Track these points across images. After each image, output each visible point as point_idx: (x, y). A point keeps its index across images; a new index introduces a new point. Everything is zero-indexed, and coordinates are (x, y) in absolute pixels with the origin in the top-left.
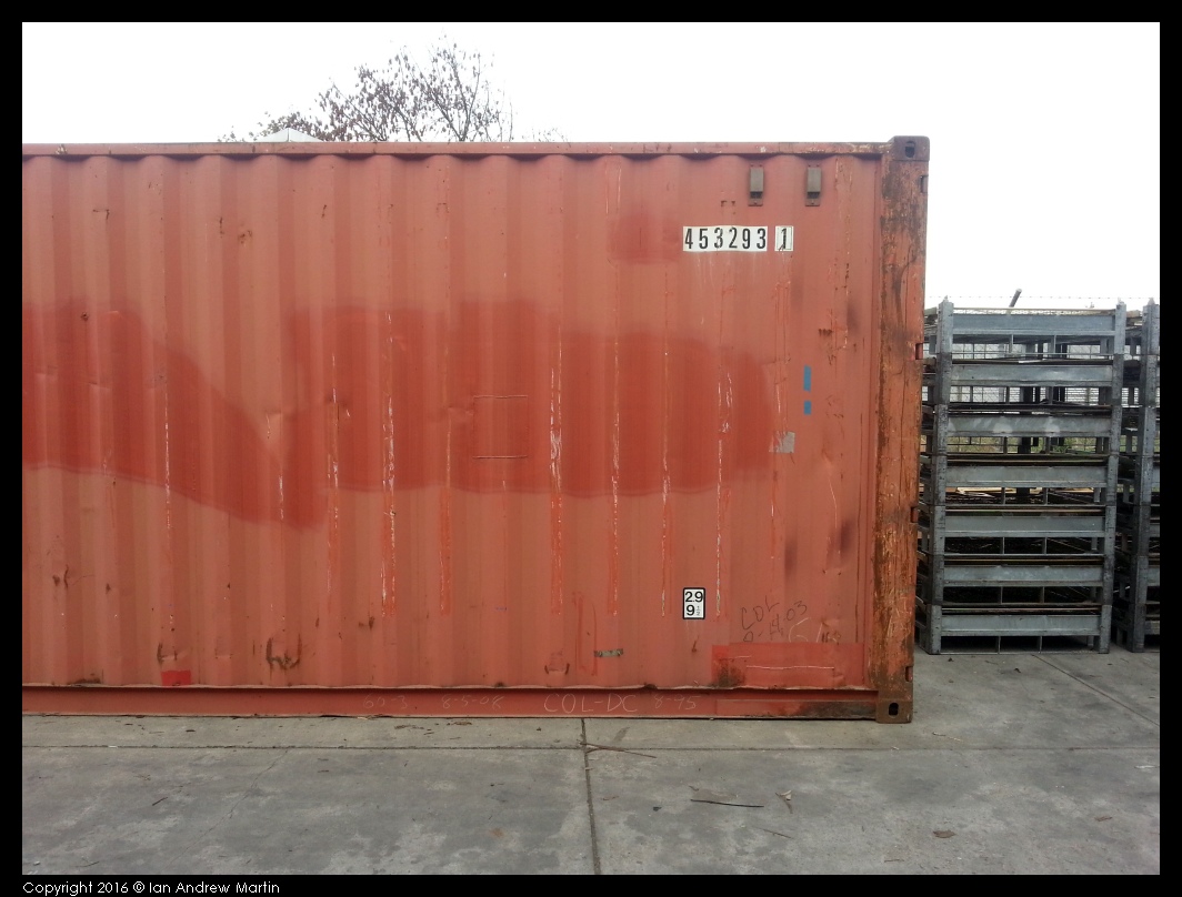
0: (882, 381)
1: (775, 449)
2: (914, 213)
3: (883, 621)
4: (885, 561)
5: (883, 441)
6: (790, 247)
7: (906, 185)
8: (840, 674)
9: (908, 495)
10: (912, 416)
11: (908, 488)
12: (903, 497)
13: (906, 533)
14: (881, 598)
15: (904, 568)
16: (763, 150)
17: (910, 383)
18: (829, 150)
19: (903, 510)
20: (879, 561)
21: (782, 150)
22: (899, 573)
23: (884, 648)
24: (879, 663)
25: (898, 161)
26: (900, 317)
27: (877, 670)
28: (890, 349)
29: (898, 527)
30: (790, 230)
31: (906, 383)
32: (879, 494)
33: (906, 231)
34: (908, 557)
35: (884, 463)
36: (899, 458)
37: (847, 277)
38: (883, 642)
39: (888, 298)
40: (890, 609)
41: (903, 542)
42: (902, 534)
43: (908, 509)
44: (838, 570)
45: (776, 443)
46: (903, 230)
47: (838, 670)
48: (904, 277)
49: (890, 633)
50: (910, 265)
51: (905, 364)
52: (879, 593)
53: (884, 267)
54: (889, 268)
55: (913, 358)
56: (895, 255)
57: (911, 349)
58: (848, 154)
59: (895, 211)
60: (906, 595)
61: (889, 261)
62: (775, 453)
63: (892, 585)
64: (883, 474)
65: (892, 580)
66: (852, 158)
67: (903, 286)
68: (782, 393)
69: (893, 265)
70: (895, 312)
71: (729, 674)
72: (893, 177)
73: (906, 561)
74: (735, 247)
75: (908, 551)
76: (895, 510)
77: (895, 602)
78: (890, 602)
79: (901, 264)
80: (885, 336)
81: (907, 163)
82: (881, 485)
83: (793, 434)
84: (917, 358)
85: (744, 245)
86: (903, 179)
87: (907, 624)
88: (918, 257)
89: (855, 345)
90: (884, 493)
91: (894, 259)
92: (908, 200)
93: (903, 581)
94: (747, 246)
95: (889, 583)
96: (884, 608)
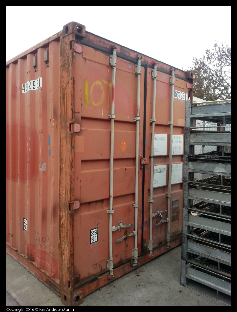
0: (60, 142)
1: (40, 169)
2: (68, 60)
3: (62, 254)
4: (62, 226)
5: (61, 170)
6: (41, 86)
7: (66, 48)
8: (53, 272)
9: (68, 197)
10: (69, 159)
11: (68, 193)
12: (67, 198)
13: (67, 216)
14: (61, 244)
15: (67, 233)
16: (34, 49)
17: (68, 143)
18: (47, 42)
19: (66, 204)
20: (60, 226)
21: (38, 47)
22: (66, 234)
24: (61, 274)
25: (63, 38)
26: (65, 111)
27: (60, 277)
29: (65, 212)
30: (41, 78)
31: (67, 143)
32: (60, 195)
33: (66, 69)
34: (68, 228)
35: (61, 180)
36: (65, 178)
37: (53, 95)
38: (62, 265)
39: (61, 103)
40: (63, 250)
41: (67, 219)
43: (68, 204)
44: (53, 225)
45: (40, 167)
47: (52, 270)
48: (66, 92)
49: (64, 262)
50: (67, 86)
51: (66, 134)
52: (61, 241)
53: (60, 88)
54: (62, 89)
55: (69, 130)
56: (63, 82)
57: (68, 126)
59: (63, 61)
60: (68, 246)
64: (61, 185)
65: (64, 237)
66: (53, 42)
68: (41, 146)
69: (63, 87)
70: (63, 109)
71: (30, 256)
72: (62, 46)
73: (68, 229)
74: (30, 89)
75: (68, 225)
76: (64, 203)
77: (65, 248)
78: (63, 247)
79: (65, 87)
80: (61, 120)
81: (66, 37)
82: (60, 190)
83: (45, 164)
84: (70, 130)
85: (33, 87)
86: (65, 45)
87: (68, 260)
88: (69, 82)
89: (56, 125)
90: (61, 194)
91: (63, 84)
92: (67, 54)
93: (67, 238)
94: (34, 88)
95: (63, 238)
96: (62, 249)
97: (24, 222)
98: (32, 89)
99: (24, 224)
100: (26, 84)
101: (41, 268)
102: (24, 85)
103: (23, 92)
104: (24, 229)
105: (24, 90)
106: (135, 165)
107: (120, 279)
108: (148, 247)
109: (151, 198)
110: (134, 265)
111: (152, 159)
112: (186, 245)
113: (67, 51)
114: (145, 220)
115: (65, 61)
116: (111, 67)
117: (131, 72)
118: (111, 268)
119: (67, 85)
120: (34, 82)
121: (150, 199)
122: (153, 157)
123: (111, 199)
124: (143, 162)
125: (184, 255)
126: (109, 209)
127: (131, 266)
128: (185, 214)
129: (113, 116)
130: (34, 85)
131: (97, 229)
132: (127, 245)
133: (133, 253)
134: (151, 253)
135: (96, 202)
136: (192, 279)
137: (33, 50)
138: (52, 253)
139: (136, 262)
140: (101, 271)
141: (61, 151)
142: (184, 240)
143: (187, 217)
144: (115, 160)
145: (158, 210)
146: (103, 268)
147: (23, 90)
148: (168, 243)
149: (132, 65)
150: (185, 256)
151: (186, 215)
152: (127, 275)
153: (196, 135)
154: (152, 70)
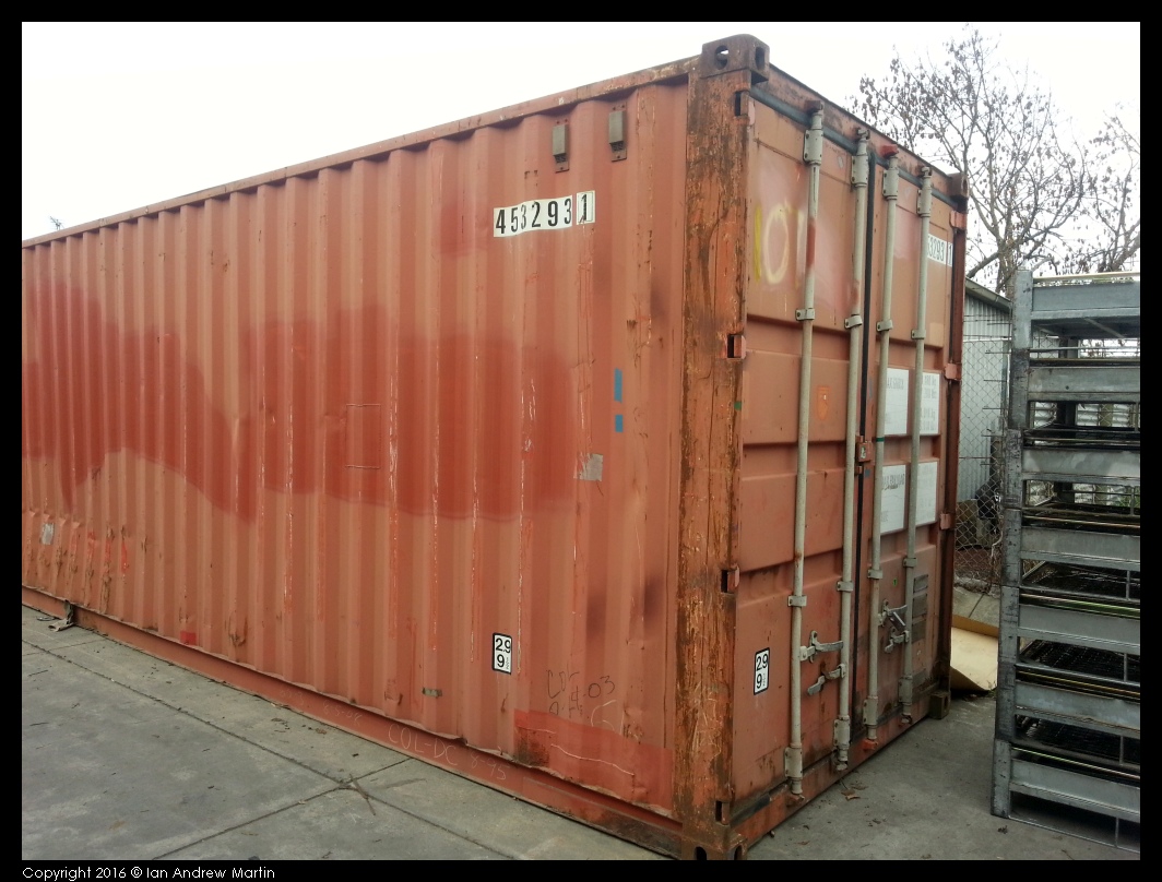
0: (686, 389)
1: (579, 475)
2: (726, 147)
3: (687, 723)
4: (689, 641)
5: (687, 472)
6: (591, 218)
7: (715, 110)
8: (642, 786)
9: (718, 552)
10: (723, 438)
11: (717, 541)
12: (712, 554)
13: (715, 607)
14: (685, 693)
15: (713, 657)
16: (561, 102)
17: (719, 392)
18: (627, 84)
19: (711, 572)
20: (683, 640)
21: (581, 97)
22: (706, 662)
23: (688, 764)
24: (682, 784)
25: (704, 78)
26: (707, 298)
27: (680, 794)
28: (695, 344)
29: (705, 596)
30: (591, 196)
31: (716, 391)
32: (682, 547)
33: (716, 174)
34: (718, 642)
35: (688, 502)
36: (706, 497)
37: (650, 248)
38: (687, 757)
39: (693, 272)
40: (695, 711)
41: (711, 618)
42: (710, 608)
43: (718, 573)
44: (641, 643)
45: (580, 467)
46: (711, 174)
47: (638, 779)
48: (713, 242)
49: (696, 746)
50: (721, 224)
51: (713, 366)
52: (683, 685)
53: (689, 228)
54: (694, 230)
55: (724, 354)
56: (702, 211)
57: (723, 342)
58: (649, 84)
59: (703, 149)
60: (716, 696)
61: (695, 221)
62: (578, 480)
63: (698, 677)
64: (686, 519)
65: (698, 670)
66: (654, 87)
67: (712, 254)
68: (585, 403)
69: (700, 225)
70: (702, 291)
71: (529, 747)
72: (701, 103)
73: (715, 647)
74: (539, 225)
75: (717, 633)
76: (702, 571)
77: (702, 703)
78: (695, 701)
79: (709, 223)
80: (690, 326)
81: (717, 79)
82: (685, 534)
83: (601, 457)
84: (731, 354)
85: (550, 222)
86: (712, 101)
87: (717, 738)
88: (731, 210)
89: (661, 340)
90: (688, 545)
91: (701, 216)
92: (719, 130)
93: (712, 675)
94: (553, 222)
95: (695, 674)
96: (689, 708)
97: (497, 644)
98: (545, 226)
99: (497, 653)
100: (513, 210)
101: (582, 782)
102: (502, 213)
103: (497, 233)
104: (496, 667)
105: (503, 227)
106: (843, 463)
107: (809, 808)
108: (865, 716)
109: (876, 567)
110: (841, 767)
111: (881, 445)
112: (1012, 696)
113: (719, 120)
114: (860, 633)
115: (710, 148)
116: (806, 164)
117: (843, 178)
118: (798, 773)
119: (718, 221)
120: (553, 206)
121: (871, 568)
122: (881, 440)
123: (801, 563)
124: (863, 457)
125: (1005, 726)
126: (793, 594)
127: (832, 770)
128: (1010, 604)
129: (811, 314)
130: (553, 212)
131: (767, 652)
132: (823, 705)
133: (836, 730)
134: (873, 734)
135: (764, 570)
136: (1033, 794)
137: (555, 105)
138: (637, 728)
139: (846, 759)
140: (774, 778)
141: (689, 415)
142: (1006, 681)
143: (1015, 612)
144: (811, 445)
145: (887, 604)
146: (778, 772)
147: (498, 227)
148: (905, 708)
149: (844, 157)
150: (1009, 729)
151: (1011, 608)
152: (823, 798)
153: (1050, 370)
154: (885, 171)
